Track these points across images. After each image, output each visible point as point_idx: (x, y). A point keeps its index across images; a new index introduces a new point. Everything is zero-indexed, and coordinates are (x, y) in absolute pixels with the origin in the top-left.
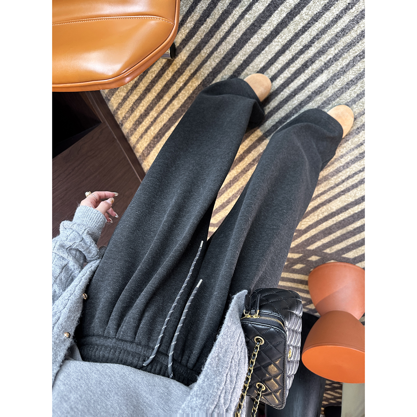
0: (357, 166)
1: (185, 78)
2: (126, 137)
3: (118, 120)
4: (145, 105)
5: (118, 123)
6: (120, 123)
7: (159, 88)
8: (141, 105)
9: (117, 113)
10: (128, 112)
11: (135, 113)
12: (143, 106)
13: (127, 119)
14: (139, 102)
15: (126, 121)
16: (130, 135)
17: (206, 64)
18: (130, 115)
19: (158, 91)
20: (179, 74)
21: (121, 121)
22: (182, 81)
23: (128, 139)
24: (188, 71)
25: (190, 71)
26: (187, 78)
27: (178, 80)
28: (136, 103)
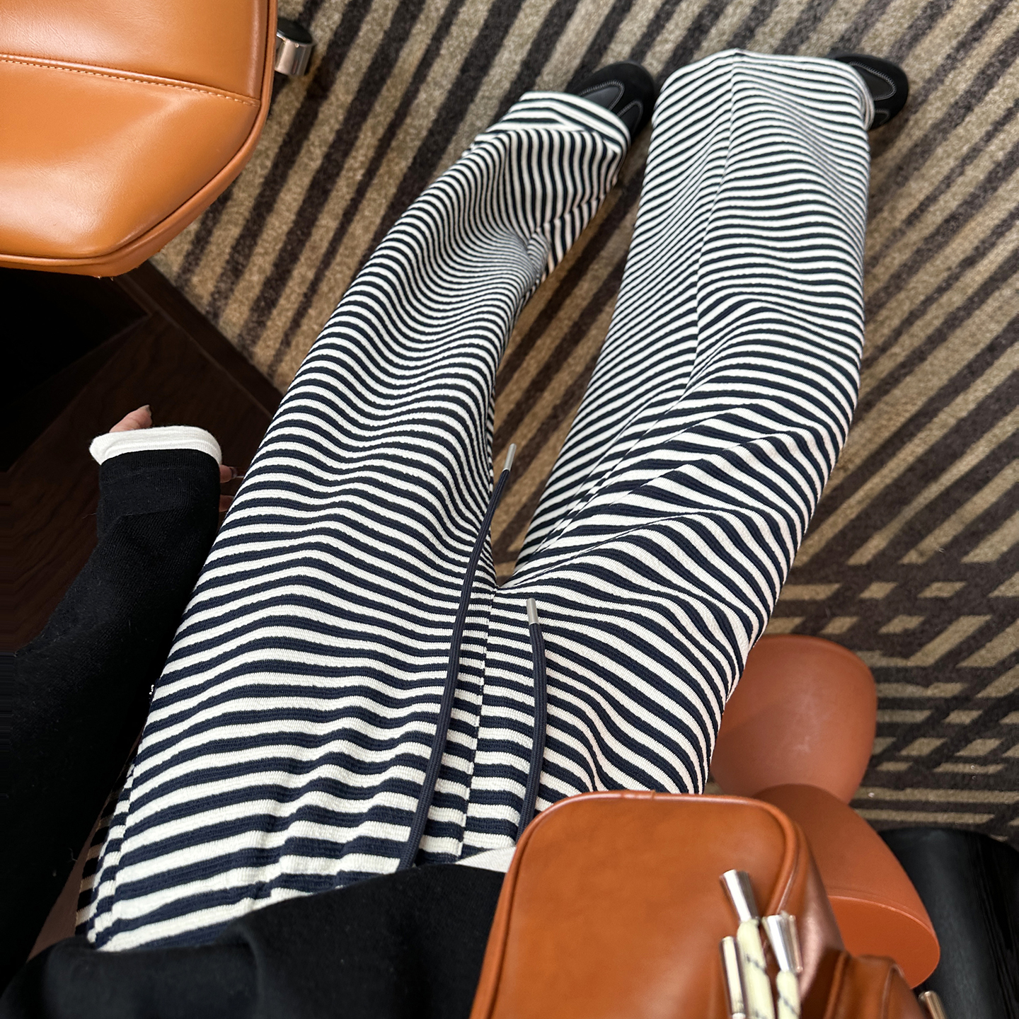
0: (926, 278)
1: (365, 156)
2: (239, 349)
3: (199, 303)
4: (271, 250)
5: (203, 312)
6: (208, 312)
7: (296, 196)
8: (259, 250)
9: (188, 280)
10: (222, 275)
11: (247, 276)
12: (266, 253)
13: (227, 298)
14: (248, 243)
15: (226, 304)
16: (248, 342)
17: (416, 102)
18: (233, 283)
19: (295, 206)
20: (342, 148)
21: (211, 304)
22: (357, 165)
23: (245, 354)
24: (369, 134)
25: (374, 133)
26: (371, 153)
27: (346, 166)
28: (240, 248)
